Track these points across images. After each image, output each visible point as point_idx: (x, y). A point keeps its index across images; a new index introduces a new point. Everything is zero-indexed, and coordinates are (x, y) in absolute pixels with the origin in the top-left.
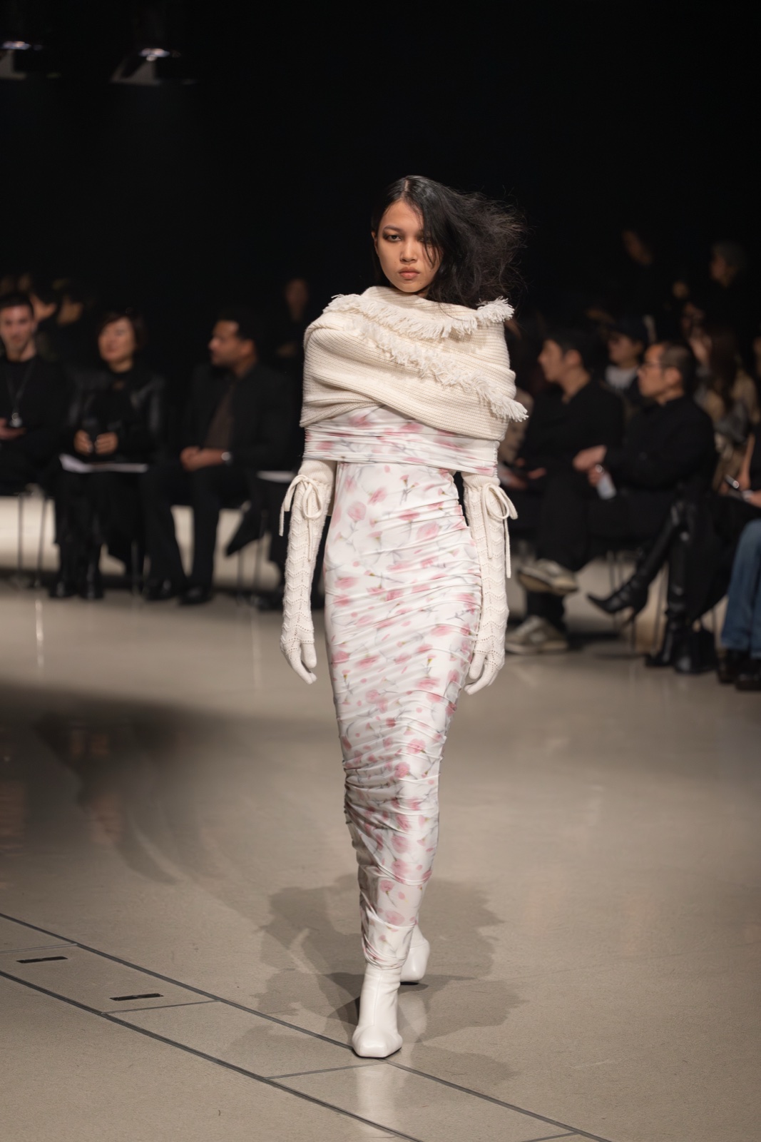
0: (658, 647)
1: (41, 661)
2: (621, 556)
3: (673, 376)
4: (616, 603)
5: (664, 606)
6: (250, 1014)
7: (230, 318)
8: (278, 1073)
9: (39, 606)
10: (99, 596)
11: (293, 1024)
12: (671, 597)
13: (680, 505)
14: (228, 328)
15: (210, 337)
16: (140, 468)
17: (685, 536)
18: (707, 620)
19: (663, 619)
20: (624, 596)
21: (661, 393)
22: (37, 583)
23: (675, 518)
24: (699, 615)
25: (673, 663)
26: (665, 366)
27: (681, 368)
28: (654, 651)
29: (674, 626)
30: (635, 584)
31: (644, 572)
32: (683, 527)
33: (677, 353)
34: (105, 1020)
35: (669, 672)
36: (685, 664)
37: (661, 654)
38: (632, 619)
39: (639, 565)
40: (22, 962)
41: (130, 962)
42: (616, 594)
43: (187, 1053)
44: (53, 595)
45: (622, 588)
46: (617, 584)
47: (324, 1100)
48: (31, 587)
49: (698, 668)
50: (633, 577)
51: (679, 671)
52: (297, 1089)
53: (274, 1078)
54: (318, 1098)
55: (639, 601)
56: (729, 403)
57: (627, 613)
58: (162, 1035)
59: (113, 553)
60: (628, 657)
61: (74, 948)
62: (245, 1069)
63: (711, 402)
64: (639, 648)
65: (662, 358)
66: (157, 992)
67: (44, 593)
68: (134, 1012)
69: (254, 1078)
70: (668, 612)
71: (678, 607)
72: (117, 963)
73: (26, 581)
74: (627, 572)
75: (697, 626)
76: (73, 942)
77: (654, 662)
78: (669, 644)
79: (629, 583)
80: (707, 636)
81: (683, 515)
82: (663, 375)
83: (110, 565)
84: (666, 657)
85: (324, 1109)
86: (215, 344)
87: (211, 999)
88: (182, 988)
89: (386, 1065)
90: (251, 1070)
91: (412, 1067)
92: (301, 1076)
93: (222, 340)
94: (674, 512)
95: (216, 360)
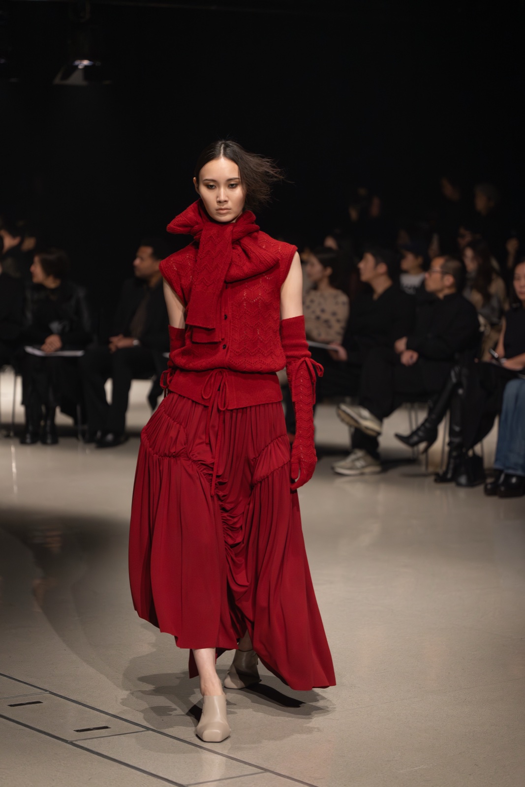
0: (444, 468)
1: (15, 488)
2: (416, 405)
3: (449, 280)
4: (415, 439)
5: (447, 440)
6: (172, 739)
7: (147, 244)
8: (193, 782)
9: (13, 449)
10: (55, 442)
12: (452, 433)
13: (457, 369)
14: (146, 252)
15: (134, 258)
16: (79, 353)
17: (460, 391)
18: (478, 448)
19: (447, 449)
20: (421, 433)
21: (441, 291)
22: (12, 434)
23: (454, 380)
24: (472, 446)
25: (454, 479)
26: (444, 273)
27: (455, 276)
28: (441, 471)
29: (454, 454)
30: (427, 425)
31: (434, 416)
32: (459, 385)
33: (454, 264)
34: (71, 746)
35: (452, 485)
36: (463, 480)
37: (446, 473)
39: (430, 412)
40: (11, 706)
41: (87, 704)
42: (414, 433)
43: (129, 769)
44: (23, 442)
45: (418, 429)
48: (8, 436)
49: (471, 483)
50: (426, 420)
51: (459, 485)
53: (190, 785)
55: (431, 437)
56: (487, 297)
58: (112, 756)
59: (63, 411)
60: (425, 475)
61: (47, 695)
62: (170, 779)
63: (476, 297)
64: (431, 469)
65: (443, 267)
66: (106, 725)
67: (17, 441)
68: (91, 740)
69: (177, 785)
70: (450, 444)
71: (457, 440)
72: (78, 705)
73: (4, 432)
74: (422, 416)
75: (470, 453)
76: (46, 691)
77: (441, 479)
78: (451, 466)
79: (423, 425)
80: (478, 460)
81: (458, 376)
82: (443, 279)
83: (62, 419)
84: (449, 476)
86: (137, 262)
87: (144, 729)
88: (124, 722)
89: (269, 774)
90: (174, 780)
91: (287, 774)
92: (209, 783)
93: (142, 259)
94: (453, 374)
95: (138, 274)
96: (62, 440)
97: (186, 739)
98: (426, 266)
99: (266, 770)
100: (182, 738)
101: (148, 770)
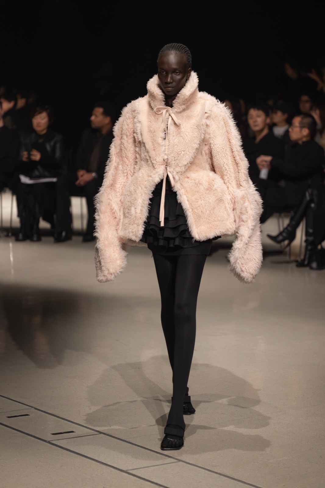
0: (302, 257)
1: (12, 271)
2: (283, 215)
3: (306, 132)
4: (281, 238)
5: (304, 238)
6: (116, 440)
7: (100, 106)
8: (130, 468)
9: (11, 245)
10: (39, 240)
11: (137, 444)
12: (307, 234)
13: (310, 191)
14: (99, 111)
15: (91, 115)
16: (54, 180)
17: (313, 205)
19: (304, 244)
20: (284, 234)
21: (301, 139)
22: (10, 234)
23: (308, 198)
24: (320, 243)
25: (309, 265)
26: (302, 127)
27: (309, 128)
28: (299, 259)
29: (309, 248)
30: (289, 229)
31: (294, 223)
32: (311, 201)
33: (307, 120)
34: (48, 444)
35: (307, 269)
36: (314, 265)
37: (303, 261)
38: (289, 244)
39: (292, 220)
40: (9, 417)
41: (59, 416)
42: (281, 234)
43: (87, 459)
44: (17, 240)
45: (284, 231)
46: (282, 229)
47: (152, 480)
48: (7, 236)
49: (320, 267)
50: (288, 225)
51: (312, 268)
52: (139, 475)
53: (129, 470)
54: (150, 479)
55: (291, 236)
57: (286, 242)
58: (76, 451)
59: (45, 219)
60: (287, 262)
61: (33, 410)
62: (115, 466)
63: (324, 141)
64: (293, 258)
65: (301, 123)
66: (72, 430)
67: (13, 238)
68: (62, 440)
69: (119, 471)
70: (306, 241)
71: (311, 238)
72: (53, 417)
73: (5, 233)
74: (286, 222)
75: (319, 247)
76: (32, 407)
77: (301, 264)
78: (307, 256)
79: (286, 228)
81: (311, 195)
82: (301, 131)
83: (44, 224)
84: (306, 262)
85: (153, 485)
86: (93, 118)
87: (98, 433)
88: (84, 428)
89: (181, 462)
90: (118, 467)
91: (193, 463)
92: (141, 469)
93: (96, 116)
94: (307, 194)
95: (93, 126)
96: (44, 239)
97: (126, 440)
98: (289, 122)
99: (180, 460)
100: (123, 439)
101: (100, 461)
